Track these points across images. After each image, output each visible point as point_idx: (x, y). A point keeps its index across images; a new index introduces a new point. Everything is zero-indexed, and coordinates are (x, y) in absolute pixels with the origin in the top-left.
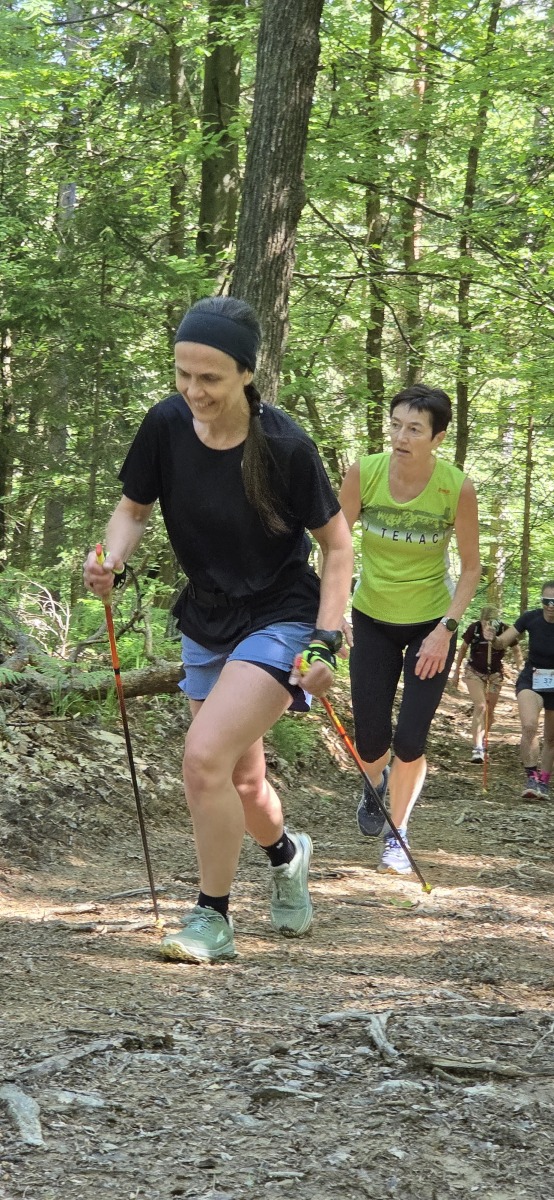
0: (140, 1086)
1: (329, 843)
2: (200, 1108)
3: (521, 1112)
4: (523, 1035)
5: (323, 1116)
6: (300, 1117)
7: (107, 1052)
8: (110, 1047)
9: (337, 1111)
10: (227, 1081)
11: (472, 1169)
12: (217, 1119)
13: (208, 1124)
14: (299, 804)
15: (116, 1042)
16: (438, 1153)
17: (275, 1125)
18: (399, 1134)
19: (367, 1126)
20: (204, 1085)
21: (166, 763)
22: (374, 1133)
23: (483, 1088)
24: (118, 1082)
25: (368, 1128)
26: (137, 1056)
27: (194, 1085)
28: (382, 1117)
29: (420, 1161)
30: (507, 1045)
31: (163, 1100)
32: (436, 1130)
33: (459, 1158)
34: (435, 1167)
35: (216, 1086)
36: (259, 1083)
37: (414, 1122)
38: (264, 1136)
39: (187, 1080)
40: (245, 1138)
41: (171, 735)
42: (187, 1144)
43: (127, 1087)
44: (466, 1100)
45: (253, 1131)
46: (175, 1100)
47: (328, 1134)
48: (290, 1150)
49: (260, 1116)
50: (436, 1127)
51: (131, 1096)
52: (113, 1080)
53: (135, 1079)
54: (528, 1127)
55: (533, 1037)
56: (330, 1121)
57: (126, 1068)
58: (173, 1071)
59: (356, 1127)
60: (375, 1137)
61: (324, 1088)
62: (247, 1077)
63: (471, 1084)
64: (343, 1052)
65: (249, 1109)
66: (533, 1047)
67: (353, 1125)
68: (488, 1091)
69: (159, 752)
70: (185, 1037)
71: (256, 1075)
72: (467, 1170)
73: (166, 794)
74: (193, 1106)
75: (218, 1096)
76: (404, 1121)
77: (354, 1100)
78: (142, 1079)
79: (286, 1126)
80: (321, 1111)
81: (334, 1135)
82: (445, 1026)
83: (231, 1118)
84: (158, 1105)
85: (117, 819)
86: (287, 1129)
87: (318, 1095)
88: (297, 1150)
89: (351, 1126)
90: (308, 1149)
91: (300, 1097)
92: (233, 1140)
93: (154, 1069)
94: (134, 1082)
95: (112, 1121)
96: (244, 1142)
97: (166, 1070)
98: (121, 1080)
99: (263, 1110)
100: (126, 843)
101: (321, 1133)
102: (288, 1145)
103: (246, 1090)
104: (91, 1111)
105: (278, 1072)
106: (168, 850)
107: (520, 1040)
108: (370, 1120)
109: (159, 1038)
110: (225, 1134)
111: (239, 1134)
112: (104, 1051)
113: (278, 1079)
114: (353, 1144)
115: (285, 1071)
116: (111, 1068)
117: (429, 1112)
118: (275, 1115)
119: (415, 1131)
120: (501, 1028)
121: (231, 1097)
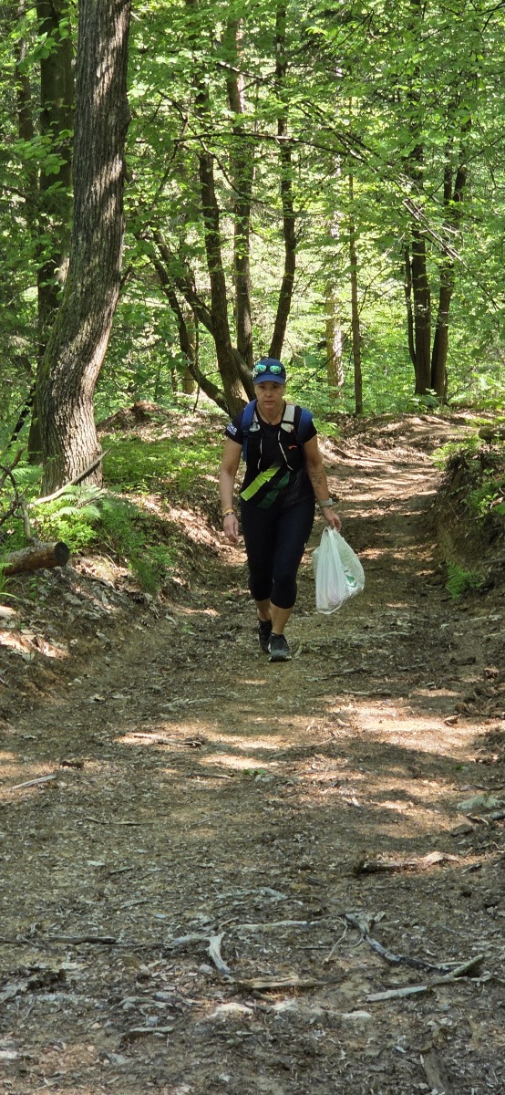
0: (42, 1029)
1: (187, 700)
2: (86, 1049)
3: (315, 1024)
4: (323, 938)
5: (173, 1049)
6: (156, 1052)
7: (17, 997)
8: (19, 993)
9: (183, 1042)
10: (105, 1020)
11: (277, 1084)
12: (98, 1061)
13: (91, 1065)
14: (164, 642)
15: (23, 987)
16: (253, 1074)
17: (139, 1062)
18: (225, 1061)
19: (204, 1054)
20: (88, 1026)
21: (50, 628)
22: (210, 1061)
23: (289, 1003)
24: (26, 1028)
25: (205, 1057)
26: (40, 998)
27: (81, 1026)
28: (215, 1047)
29: (241, 1083)
30: (312, 949)
31: (60, 1045)
32: (254, 1050)
33: (268, 1077)
34: (251, 1087)
35: (96, 1026)
36: (128, 1020)
37: (237, 1047)
38: (130, 1073)
39: (76, 1021)
40: (117, 1077)
41: (52, 594)
42: (77, 1088)
43: (33, 1032)
44: (276, 1017)
45: (124, 1070)
46: (67, 1042)
47: (176, 1065)
48: (149, 1084)
49: (129, 1054)
50: (252, 1047)
51: (36, 1042)
52: (22, 1026)
53: (39, 1023)
54: (320, 1035)
55: (332, 939)
56: (178, 1053)
57: (31, 1011)
58: (66, 1012)
59: (196, 1057)
60: (208, 1065)
61: (174, 1021)
62: (119, 1014)
63: (282, 999)
64: (190, 971)
65: (121, 1047)
66: (330, 949)
67: (194, 1054)
68: (292, 1006)
69: (43, 618)
70: (74, 965)
71: (125, 1013)
72: (274, 1086)
73: (52, 662)
74: (81, 1048)
75: (99, 1035)
76: (230, 1048)
77: (196, 1029)
78: (44, 1023)
79: (146, 1062)
80: (171, 1044)
81: (181, 1065)
82: (266, 933)
83: (108, 1058)
84: (56, 1050)
85: (13, 698)
86: (149, 1064)
87: (169, 1028)
88: (155, 1083)
89: (193, 1055)
90: (163, 1081)
91: (157, 1034)
92: (109, 1079)
93: (52, 1010)
94: (37, 1026)
95: (24, 1072)
96: (118, 1080)
97: (61, 1010)
98: (29, 1025)
99: (131, 1048)
100: (21, 722)
101: (171, 1065)
102: (148, 1079)
103: (118, 1028)
104: (8, 1064)
105: (142, 1007)
106: (57, 722)
107: (320, 942)
108: (206, 1050)
109: (54, 974)
110: (104, 1074)
111: (113, 1074)
112: (14, 996)
113: (141, 1014)
114: (194, 1072)
115: (146, 1006)
116: (21, 1013)
117: (248, 1036)
118: (140, 1052)
119: (237, 1055)
120: (307, 933)
121: (108, 1035)
